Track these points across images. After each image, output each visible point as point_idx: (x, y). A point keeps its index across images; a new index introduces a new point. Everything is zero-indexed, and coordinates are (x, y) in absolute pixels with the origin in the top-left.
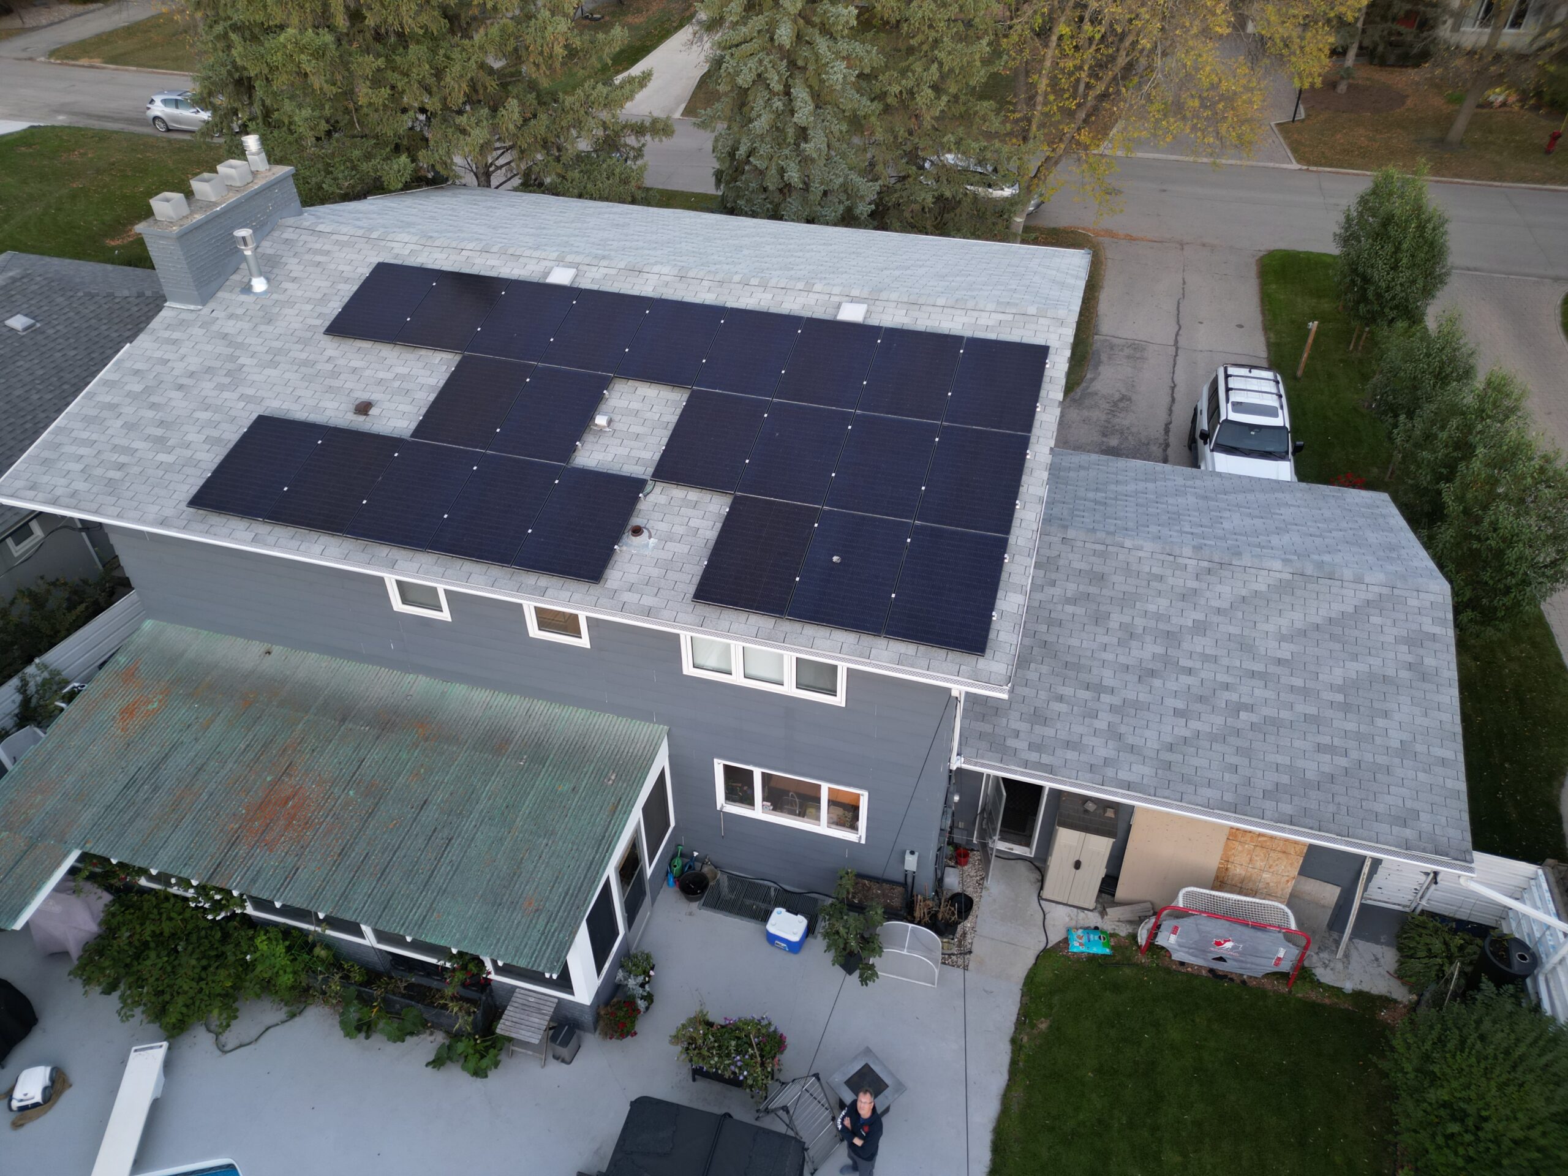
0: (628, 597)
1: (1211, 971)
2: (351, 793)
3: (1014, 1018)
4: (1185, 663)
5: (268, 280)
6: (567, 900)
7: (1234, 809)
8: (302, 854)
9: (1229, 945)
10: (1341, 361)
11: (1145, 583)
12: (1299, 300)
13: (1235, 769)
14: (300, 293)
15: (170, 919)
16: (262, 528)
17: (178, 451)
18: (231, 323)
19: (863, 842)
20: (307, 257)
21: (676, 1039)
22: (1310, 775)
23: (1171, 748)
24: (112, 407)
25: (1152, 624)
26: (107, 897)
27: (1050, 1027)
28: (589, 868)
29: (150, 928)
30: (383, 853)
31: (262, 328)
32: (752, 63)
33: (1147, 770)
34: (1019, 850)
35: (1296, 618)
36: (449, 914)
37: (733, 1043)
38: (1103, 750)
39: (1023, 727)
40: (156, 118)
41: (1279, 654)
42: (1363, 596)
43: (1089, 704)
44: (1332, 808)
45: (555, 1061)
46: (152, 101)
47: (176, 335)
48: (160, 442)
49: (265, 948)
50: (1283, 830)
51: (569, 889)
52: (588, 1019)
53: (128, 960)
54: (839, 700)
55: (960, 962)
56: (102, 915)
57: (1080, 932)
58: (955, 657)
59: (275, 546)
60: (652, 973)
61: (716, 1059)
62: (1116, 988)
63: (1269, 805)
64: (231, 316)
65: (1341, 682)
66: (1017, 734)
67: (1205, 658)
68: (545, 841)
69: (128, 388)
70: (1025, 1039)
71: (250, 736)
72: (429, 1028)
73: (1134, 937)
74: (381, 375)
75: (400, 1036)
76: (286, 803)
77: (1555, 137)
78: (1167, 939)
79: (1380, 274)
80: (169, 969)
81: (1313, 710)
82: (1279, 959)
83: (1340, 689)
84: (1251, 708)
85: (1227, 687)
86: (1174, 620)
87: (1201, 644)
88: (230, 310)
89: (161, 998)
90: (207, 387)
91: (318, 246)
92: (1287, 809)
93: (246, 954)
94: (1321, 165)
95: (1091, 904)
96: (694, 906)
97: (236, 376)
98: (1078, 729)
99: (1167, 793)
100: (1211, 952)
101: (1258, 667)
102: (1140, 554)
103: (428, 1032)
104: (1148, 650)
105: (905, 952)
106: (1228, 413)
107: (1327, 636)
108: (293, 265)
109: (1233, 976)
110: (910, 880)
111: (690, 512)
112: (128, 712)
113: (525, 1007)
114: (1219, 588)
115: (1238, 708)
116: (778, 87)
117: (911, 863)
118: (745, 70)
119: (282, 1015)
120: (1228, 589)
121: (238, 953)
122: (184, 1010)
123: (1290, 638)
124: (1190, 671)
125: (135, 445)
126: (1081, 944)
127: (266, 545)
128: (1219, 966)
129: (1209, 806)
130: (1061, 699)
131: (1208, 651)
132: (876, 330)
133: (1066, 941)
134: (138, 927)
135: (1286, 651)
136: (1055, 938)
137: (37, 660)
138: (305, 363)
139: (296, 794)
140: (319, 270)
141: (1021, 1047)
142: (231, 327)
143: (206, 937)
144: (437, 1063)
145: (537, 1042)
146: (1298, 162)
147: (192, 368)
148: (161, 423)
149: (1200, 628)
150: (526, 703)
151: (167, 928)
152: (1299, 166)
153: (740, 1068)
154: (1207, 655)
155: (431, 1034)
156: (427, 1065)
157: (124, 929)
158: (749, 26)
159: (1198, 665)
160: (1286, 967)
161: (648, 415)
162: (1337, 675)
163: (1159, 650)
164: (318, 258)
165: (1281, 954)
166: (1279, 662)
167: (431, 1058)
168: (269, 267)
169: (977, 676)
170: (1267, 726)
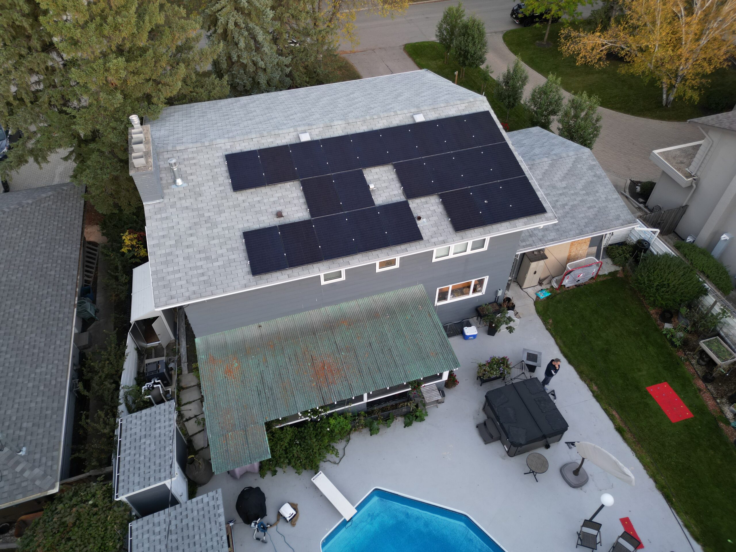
1: (576, 285)
2: (343, 353)
5: (182, 179)
6: (442, 347)
8: (347, 379)
9: (581, 275)
13: (574, 223)
14: (200, 179)
15: (289, 434)
17: (221, 259)
18: (183, 201)
19: (486, 293)
24: (170, 254)
27: (553, 320)
30: (373, 365)
31: (200, 199)
35: (560, 173)
36: (412, 369)
41: (563, 186)
42: (572, 160)
48: (208, 259)
49: (334, 422)
54: (485, 248)
57: (539, 292)
58: (538, 217)
62: (559, 302)
64: (180, 199)
65: (582, 187)
68: (419, 335)
69: (167, 244)
70: (549, 327)
71: (286, 355)
73: (552, 287)
74: (272, 200)
75: (388, 425)
78: (566, 282)
81: (581, 198)
82: (593, 273)
83: (583, 189)
84: (566, 204)
88: (177, 196)
90: (203, 230)
91: (186, 156)
93: (327, 429)
95: (536, 284)
97: (211, 222)
99: (563, 237)
100: (576, 280)
101: (561, 192)
107: (571, 176)
109: (581, 284)
110: (497, 299)
111: (427, 205)
112: (228, 372)
115: (564, 206)
117: (500, 293)
123: (563, 180)
125: (199, 264)
126: (542, 296)
128: (578, 283)
132: (433, 122)
133: (538, 297)
135: (564, 184)
139: (324, 364)
140: (198, 167)
141: (550, 329)
142: (185, 203)
145: (441, 398)
147: (187, 226)
148: (200, 252)
151: (289, 438)
155: (397, 419)
156: (405, 427)
160: (595, 274)
162: (580, 186)
164: (192, 162)
165: (594, 271)
166: (565, 188)
169: (547, 219)
170: (574, 207)
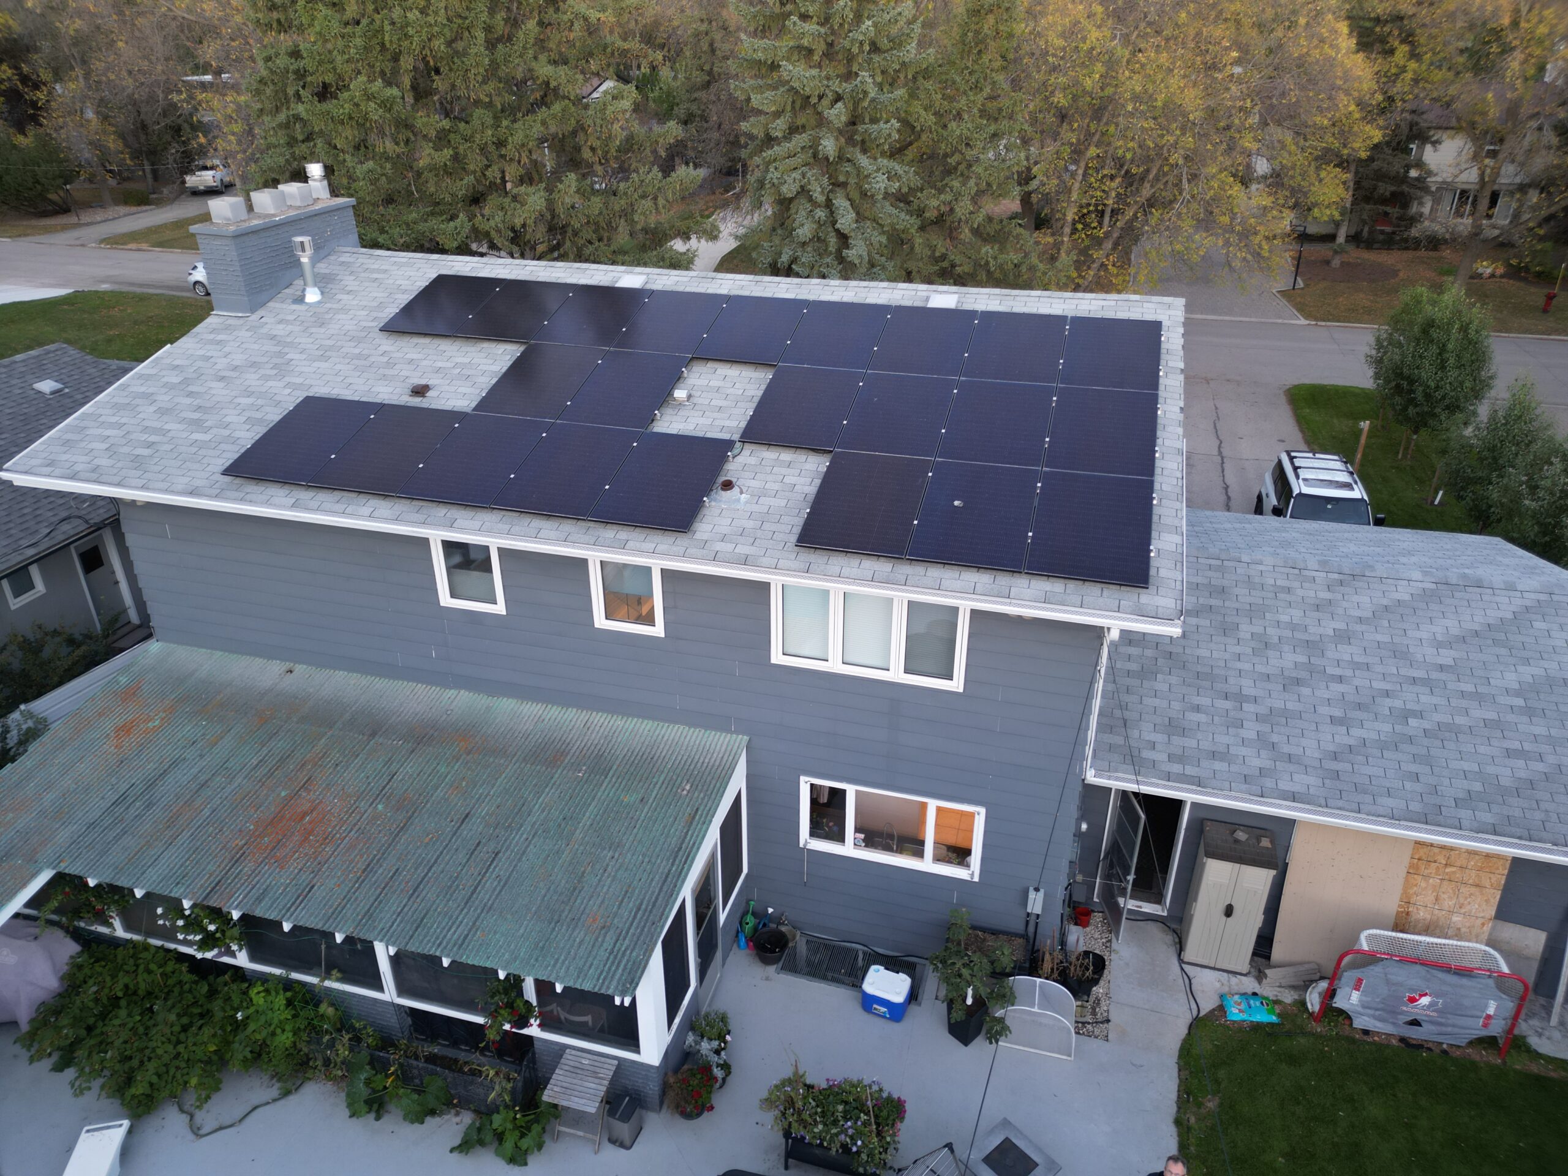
0: (719, 546)
1: (1402, 1039)
2: (380, 807)
3: (1174, 1096)
4: (1330, 670)
5: (322, 293)
6: (639, 916)
7: (1425, 819)
8: (320, 870)
9: (1425, 1001)
10: (1392, 467)
11: (1272, 595)
12: (1335, 421)
13: (1417, 777)
14: (355, 302)
15: (149, 972)
16: (305, 495)
17: (214, 431)
18: (281, 326)
19: (976, 879)
20: (363, 275)
21: (768, 1102)
22: (1505, 782)
23: (1335, 756)
24: (146, 396)
25: (1288, 633)
26: (72, 948)
27: (1221, 1105)
28: (665, 881)
29: (123, 979)
30: (416, 869)
31: (313, 330)
32: (796, 175)
33: (1312, 780)
34: (1148, 908)
35: (1450, 625)
36: (495, 933)
37: (840, 1108)
38: (1256, 761)
39: (1159, 738)
40: (196, 283)
41: (1440, 661)
42: (1519, 602)
43: (1232, 714)
44: (1539, 815)
45: (610, 1146)
46: (195, 268)
47: (220, 337)
48: (197, 425)
49: (261, 1001)
50: (1486, 841)
51: (641, 904)
52: (652, 1089)
53: (91, 1021)
54: (956, 684)
55: (1097, 1031)
56: (66, 968)
57: (1236, 998)
58: (1111, 594)
59: (318, 510)
60: (728, 1038)
61: (820, 1127)
62: (1293, 1060)
63: (1465, 814)
64: (280, 322)
65: (1517, 686)
66: (1153, 746)
67: (1356, 666)
68: (610, 854)
69: (165, 380)
70: (1193, 1120)
71: (265, 750)
72: (455, 1106)
73: (1303, 1003)
74: (439, 364)
75: (420, 1115)
76: (303, 818)
77: (1550, 298)
78: (1349, 999)
79: (1427, 373)
80: (141, 1030)
81: (1492, 715)
82: (1489, 1017)
83: (1518, 693)
84: (1420, 715)
85: (1387, 694)
86: (1311, 630)
87: (1346, 652)
88: (280, 317)
89: (127, 1066)
90: (251, 379)
91: (376, 266)
92: (1487, 818)
93: (237, 1010)
94: (1329, 321)
95: (1244, 965)
96: (771, 970)
97: (282, 368)
98: (1223, 739)
99: (1340, 803)
100: (1403, 1013)
101: (1420, 674)
102: (1261, 567)
103: (453, 1111)
104: (1290, 659)
105: (1036, 1010)
106: (1299, 487)
107: (1490, 642)
108: (349, 282)
109: (1430, 1045)
110: (1031, 929)
111: (784, 471)
112: (125, 730)
113: (577, 1070)
114: (1355, 598)
115: (1405, 715)
116: (821, 199)
117: (1036, 903)
118: (790, 180)
119: (274, 1092)
120: (1367, 599)
121: (228, 1008)
122: (155, 1079)
123: (1449, 645)
124: (1340, 679)
125: (167, 427)
126: (1241, 1011)
127: (307, 509)
128: (1414, 1033)
129: (1393, 817)
130: (1197, 709)
131: (1356, 659)
132: (973, 314)
133: (1221, 1009)
134: (108, 979)
135: (1447, 657)
136: (1207, 1005)
137: (22, 707)
138: (359, 356)
139: (314, 809)
140: (375, 284)
141: (1189, 1129)
142: (280, 330)
143: (190, 991)
144: (465, 1147)
145: (593, 1110)
146: (1306, 318)
147: (235, 363)
148: (199, 408)
149: (1343, 637)
150: (584, 716)
151: (143, 982)
152: (1307, 322)
153: (852, 1138)
154: (1358, 663)
155: (457, 1114)
156: (451, 1151)
157: (91, 982)
158: (793, 142)
159: (1349, 673)
160: (1496, 1029)
161: (729, 391)
162: (1511, 679)
163: (1302, 659)
164: (375, 276)
165: (1491, 1011)
166: (1441, 668)
167: (457, 1142)
168: (324, 282)
169: (1142, 613)
170: (1443, 732)
